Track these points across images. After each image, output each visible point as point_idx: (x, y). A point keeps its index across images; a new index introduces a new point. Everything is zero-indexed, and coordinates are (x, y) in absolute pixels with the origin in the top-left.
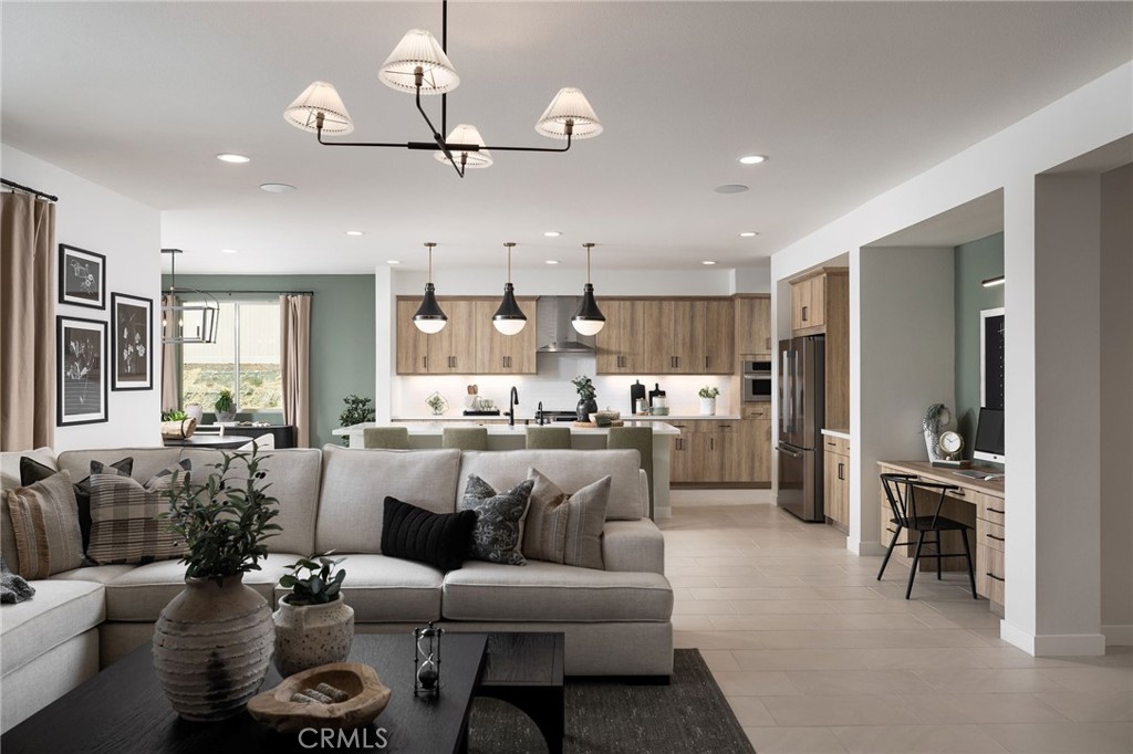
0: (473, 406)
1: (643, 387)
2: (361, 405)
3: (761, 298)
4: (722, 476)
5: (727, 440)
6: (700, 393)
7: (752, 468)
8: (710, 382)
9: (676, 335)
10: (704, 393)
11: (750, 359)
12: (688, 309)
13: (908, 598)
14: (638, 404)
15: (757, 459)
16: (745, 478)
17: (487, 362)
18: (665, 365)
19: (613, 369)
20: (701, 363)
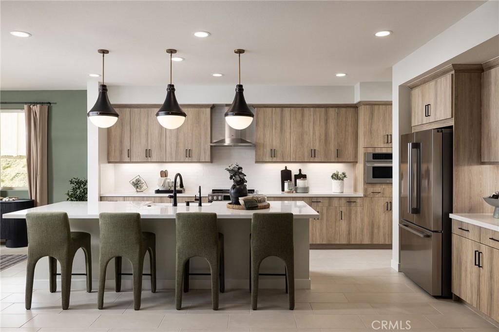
0: (164, 186)
1: (290, 172)
2: (82, 186)
3: (379, 105)
4: (349, 239)
5: (353, 212)
6: (332, 177)
7: (372, 233)
8: (339, 168)
9: (314, 133)
10: (335, 177)
11: (371, 151)
12: (323, 114)
14: (286, 184)
15: (375, 227)
16: (366, 241)
17: (174, 153)
18: (306, 154)
19: (268, 159)
20: (333, 154)
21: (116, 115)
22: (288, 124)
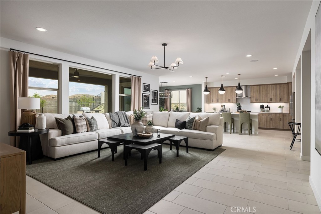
1: (264, 106)
2: (200, 109)
5: (285, 119)
6: (279, 107)
8: (282, 104)
9: (271, 93)
10: (280, 107)
12: (275, 87)
13: (291, 150)
17: (225, 100)
18: (268, 100)
19: (255, 101)
20: (279, 100)
21: (209, 91)
22: (262, 90)
